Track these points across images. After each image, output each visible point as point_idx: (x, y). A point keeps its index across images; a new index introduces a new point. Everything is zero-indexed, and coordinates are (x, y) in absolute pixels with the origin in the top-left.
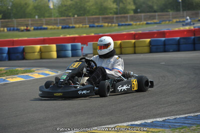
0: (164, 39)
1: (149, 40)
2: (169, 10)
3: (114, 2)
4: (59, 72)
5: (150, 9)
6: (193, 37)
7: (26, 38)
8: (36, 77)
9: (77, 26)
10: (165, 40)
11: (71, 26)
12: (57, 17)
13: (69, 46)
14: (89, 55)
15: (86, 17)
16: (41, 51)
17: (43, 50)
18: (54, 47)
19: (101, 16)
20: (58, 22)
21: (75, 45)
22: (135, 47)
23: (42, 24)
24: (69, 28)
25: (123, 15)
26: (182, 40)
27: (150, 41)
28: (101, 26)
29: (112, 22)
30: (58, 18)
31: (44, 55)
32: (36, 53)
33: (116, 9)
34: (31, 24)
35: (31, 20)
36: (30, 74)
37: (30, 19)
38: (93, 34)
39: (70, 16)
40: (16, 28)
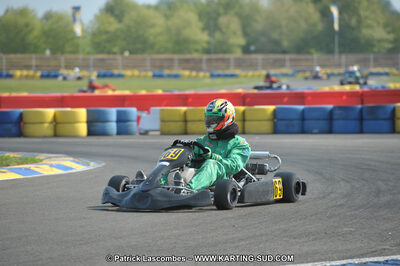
0: (301, 107)
1: (271, 108)
2: (313, 51)
3: (203, 29)
4: (92, 164)
5: (276, 47)
6: (359, 106)
7: (25, 94)
8: (46, 173)
9: (128, 73)
10: (303, 111)
11: (116, 72)
12: (88, 53)
13: (112, 113)
14: (151, 133)
15: (147, 56)
16: (55, 121)
17: (59, 120)
18: (82, 113)
19: (176, 57)
20: (91, 63)
21: (125, 112)
22: (244, 120)
23: (59, 67)
24: (112, 76)
25: (220, 56)
26: (337, 112)
27: (275, 111)
28: (176, 76)
29: (199, 70)
30: (92, 57)
31: (62, 129)
32: (46, 125)
33: (208, 43)
34: (37, 66)
35: (36, 59)
36: (32, 167)
37: (34, 56)
38: (160, 92)
39: (115, 53)
40: (4, 73)
